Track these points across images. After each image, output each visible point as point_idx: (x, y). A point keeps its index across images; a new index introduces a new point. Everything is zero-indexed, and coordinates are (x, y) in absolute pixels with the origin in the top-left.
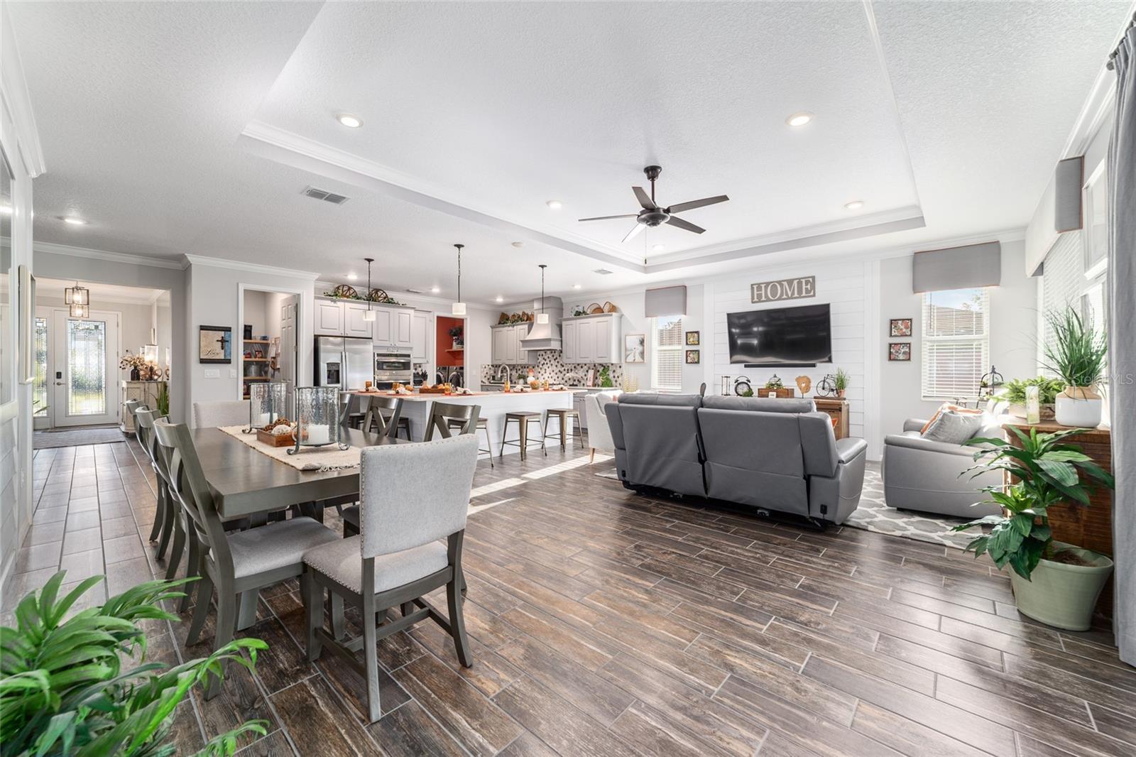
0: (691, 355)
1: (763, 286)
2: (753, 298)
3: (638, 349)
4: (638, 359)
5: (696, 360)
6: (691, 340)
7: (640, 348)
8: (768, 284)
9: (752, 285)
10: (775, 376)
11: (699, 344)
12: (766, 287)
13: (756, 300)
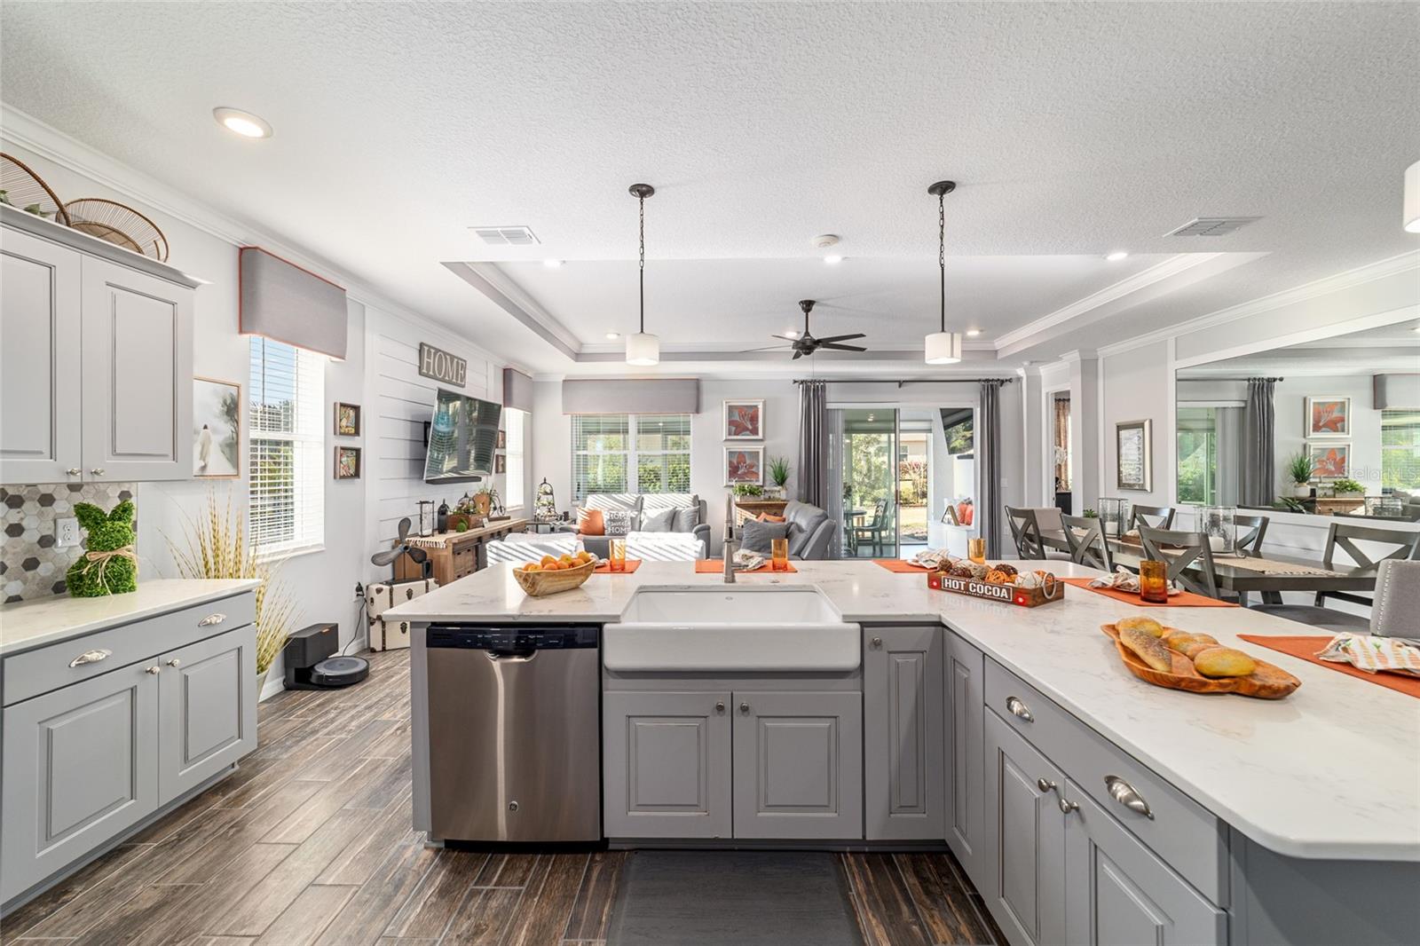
0: (344, 459)
1: (433, 351)
2: (420, 368)
3: (215, 431)
4: (218, 463)
5: (352, 471)
6: (344, 423)
7: (226, 429)
8: (437, 350)
9: (422, 345)
10: (466, 496)
11: (357, 433)
12: (435, 354)
13: (424, 371)
